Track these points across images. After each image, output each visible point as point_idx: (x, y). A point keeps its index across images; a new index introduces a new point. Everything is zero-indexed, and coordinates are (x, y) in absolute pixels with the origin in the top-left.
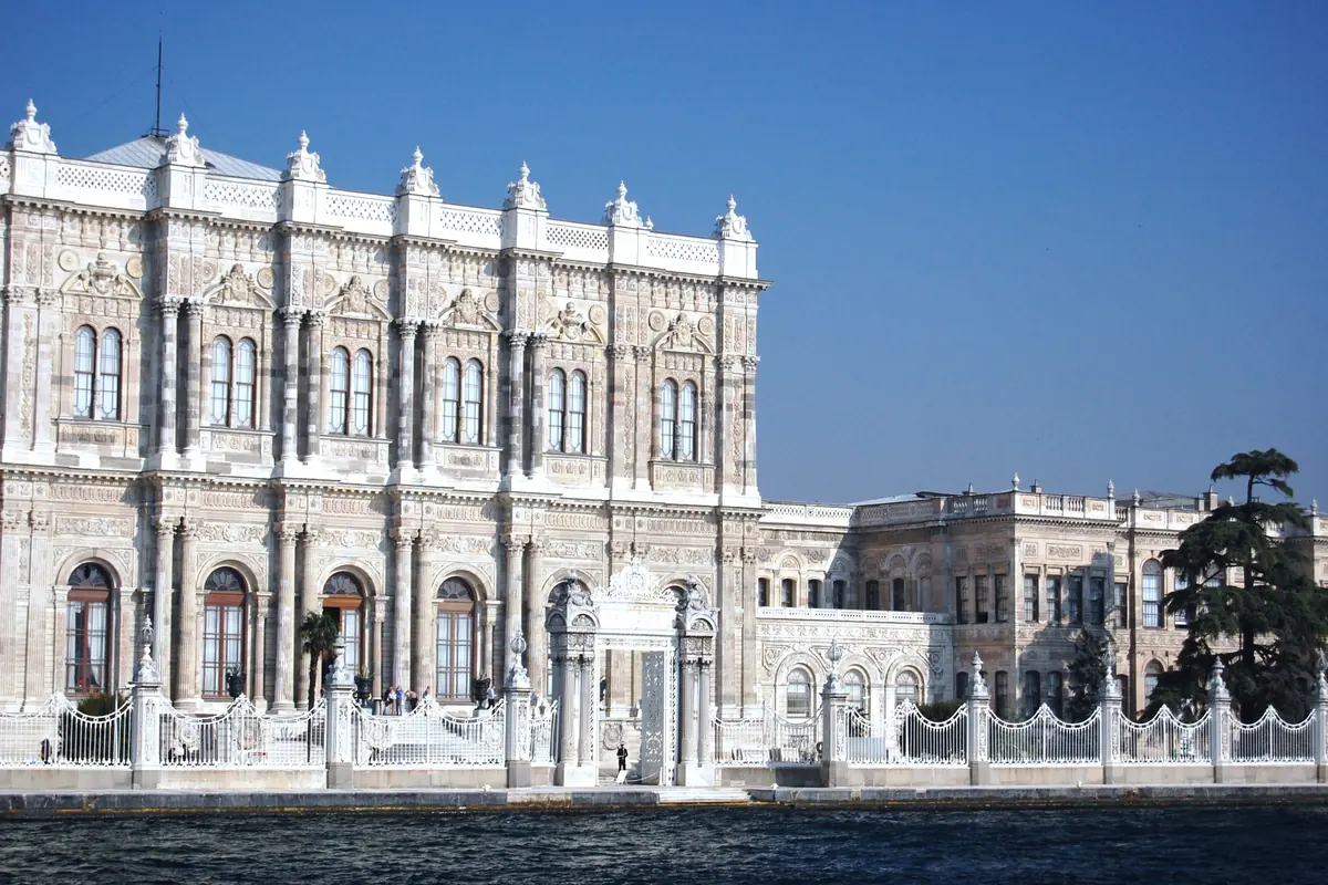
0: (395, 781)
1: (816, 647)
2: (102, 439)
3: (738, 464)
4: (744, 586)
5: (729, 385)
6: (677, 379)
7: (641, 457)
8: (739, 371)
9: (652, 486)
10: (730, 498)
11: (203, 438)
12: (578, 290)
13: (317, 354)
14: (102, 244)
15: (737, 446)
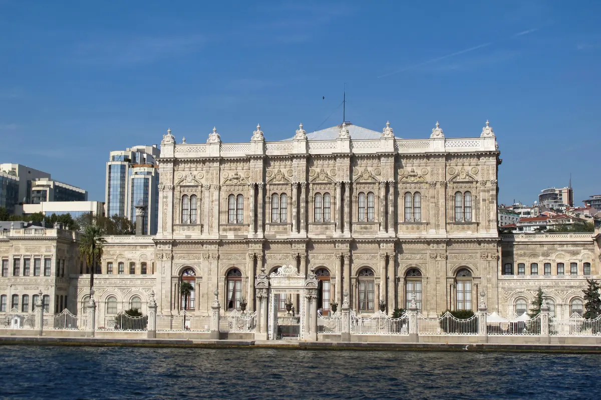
0: (170, 336)
1: (529, 290)
2: (235, 230)
3: (489, 221)
4: (492, 268)
5: (483, 192)
6: (462, 192)
7: (442, 221)
8: (489, 186)
9: (447, 232)
10: (483, 234)
11: (267, 227)
12: (416, 163)
13: (304, 196)
14: (236, 168)
15: (488, 215)
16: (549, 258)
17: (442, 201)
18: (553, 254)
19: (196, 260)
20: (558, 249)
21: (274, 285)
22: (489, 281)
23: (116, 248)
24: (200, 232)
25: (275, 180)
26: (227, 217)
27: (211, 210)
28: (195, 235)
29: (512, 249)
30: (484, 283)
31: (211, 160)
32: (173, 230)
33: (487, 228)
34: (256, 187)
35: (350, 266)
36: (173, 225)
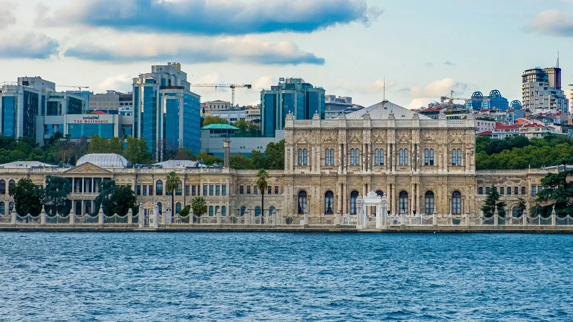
2: (330, 169)
3: (471, 165)
4: (472, 190)
5: (467, 149)
6: (456, 149)
7: (446, 165)
8: (470, 146)
9: (448, 171)
10: (467, 172)
11: (349, 168)
12: (431, 133)
13: (369, 151)
14: (330, 134)
15: (470, 162)
16: (503, 184)
17: (445, 154)
18: (505, 182)
19: (307, 186)
20: (508, 179)
21: (366, 202)
22: (470, 197)
24: (309, 170)
25: (353, 141)
26: (325, 161)
27: (316, 157)
28: (307, 171)
29: (483, 179)
30: (468, 198)
31: (316, 129)
32: (294, 169)
33: (470, 169)
34: (342, 145)
35: (395, 189)
36: (294, 166)
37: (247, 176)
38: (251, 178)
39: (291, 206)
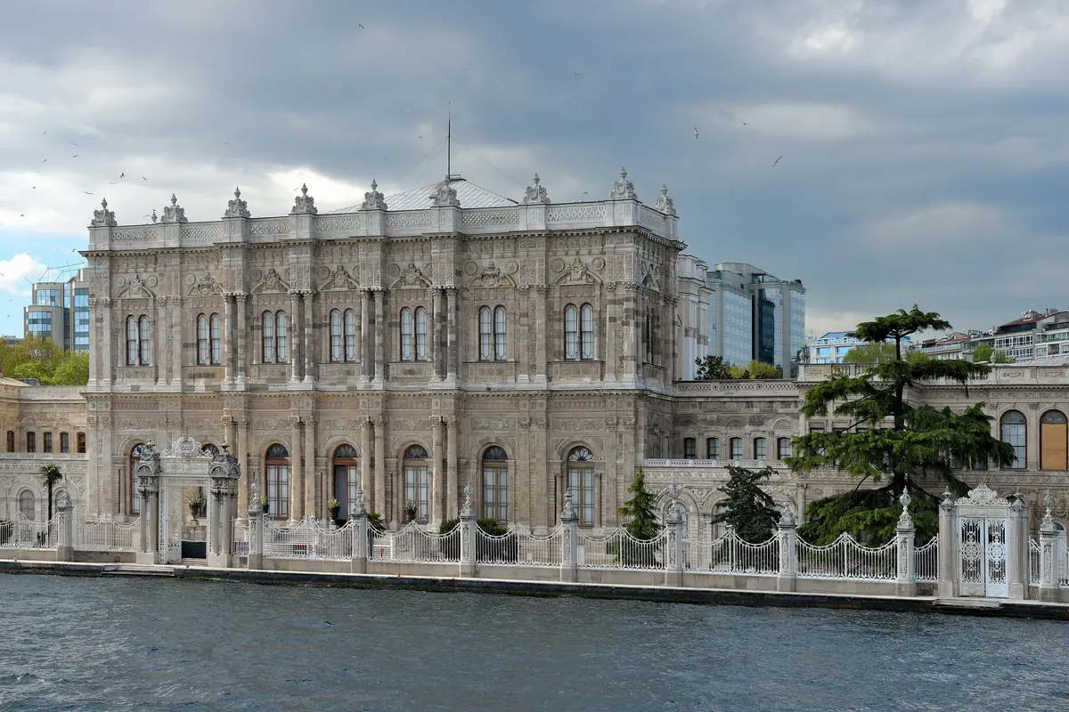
1: (690, 488)
2: (207, 376)
3: (622, 358)
4: (626, 445)
5: (611, 304)
6: (576, 304)
7: (541, 359)
8: (622, 292)
9: (549, 379)
10: (610, 382)
11: (254, 371)
12: (497, 252)
13: (309, 316)
14: (207, 268)
15: (620, 347)
16: (761, 428)
17: (540, 321)
18: (770, 421)
19: (150, 430)
20: (780, 411)
21: (168, 471)
22: (618, 468)
23: (55, 408)
24: (153, 380)
25: (264, 288)
26: (196, 353)
27: (169, 341)
28: (147, 386)
29: (697, 410)
30: (611, 473)
31: (167, 251)
32: (114, 378)
33: (618, 372)
34: (233, 299)
35: (386, 439)
36: (113, 369)
37: (43, 403)
38: (51, 410)
39: (105, 492)
